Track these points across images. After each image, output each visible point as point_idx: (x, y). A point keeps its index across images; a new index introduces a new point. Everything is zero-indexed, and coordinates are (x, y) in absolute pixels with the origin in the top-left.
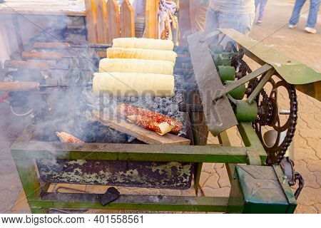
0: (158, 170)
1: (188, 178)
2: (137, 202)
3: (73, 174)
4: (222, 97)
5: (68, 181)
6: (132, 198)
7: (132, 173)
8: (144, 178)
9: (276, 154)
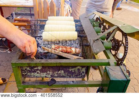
0: (72, 70)
1: (84, 73)
2: (63, 84)
3: (36, 73)
4: (98, 39)
5: (34, 76)
6: (61, 83)
7: (61, 72)
8: (66, 74)
9: (119, 62)
